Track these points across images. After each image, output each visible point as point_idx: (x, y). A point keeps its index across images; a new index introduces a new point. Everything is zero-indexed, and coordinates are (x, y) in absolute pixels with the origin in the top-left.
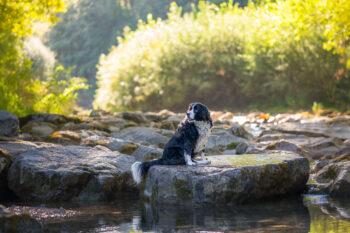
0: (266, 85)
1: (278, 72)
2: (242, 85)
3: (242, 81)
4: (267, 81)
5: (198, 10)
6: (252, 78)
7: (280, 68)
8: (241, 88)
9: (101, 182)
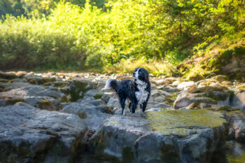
0: (46, 58)
1: (53, 51)
2: (32, 57)
3: (32, 55)
4: (46, 56)
5: (5, 19)
6: (37, 54)
7: (54, 49)
8: (31, 59)
9: (68, 145)
